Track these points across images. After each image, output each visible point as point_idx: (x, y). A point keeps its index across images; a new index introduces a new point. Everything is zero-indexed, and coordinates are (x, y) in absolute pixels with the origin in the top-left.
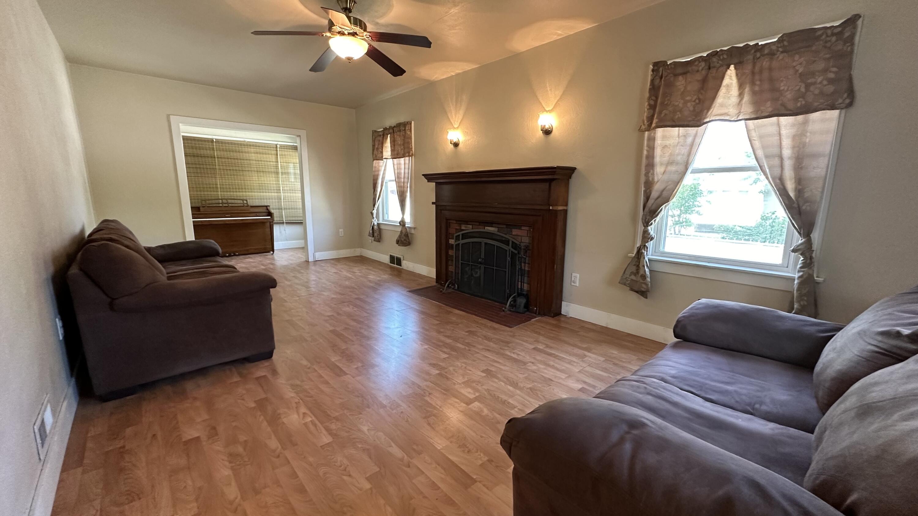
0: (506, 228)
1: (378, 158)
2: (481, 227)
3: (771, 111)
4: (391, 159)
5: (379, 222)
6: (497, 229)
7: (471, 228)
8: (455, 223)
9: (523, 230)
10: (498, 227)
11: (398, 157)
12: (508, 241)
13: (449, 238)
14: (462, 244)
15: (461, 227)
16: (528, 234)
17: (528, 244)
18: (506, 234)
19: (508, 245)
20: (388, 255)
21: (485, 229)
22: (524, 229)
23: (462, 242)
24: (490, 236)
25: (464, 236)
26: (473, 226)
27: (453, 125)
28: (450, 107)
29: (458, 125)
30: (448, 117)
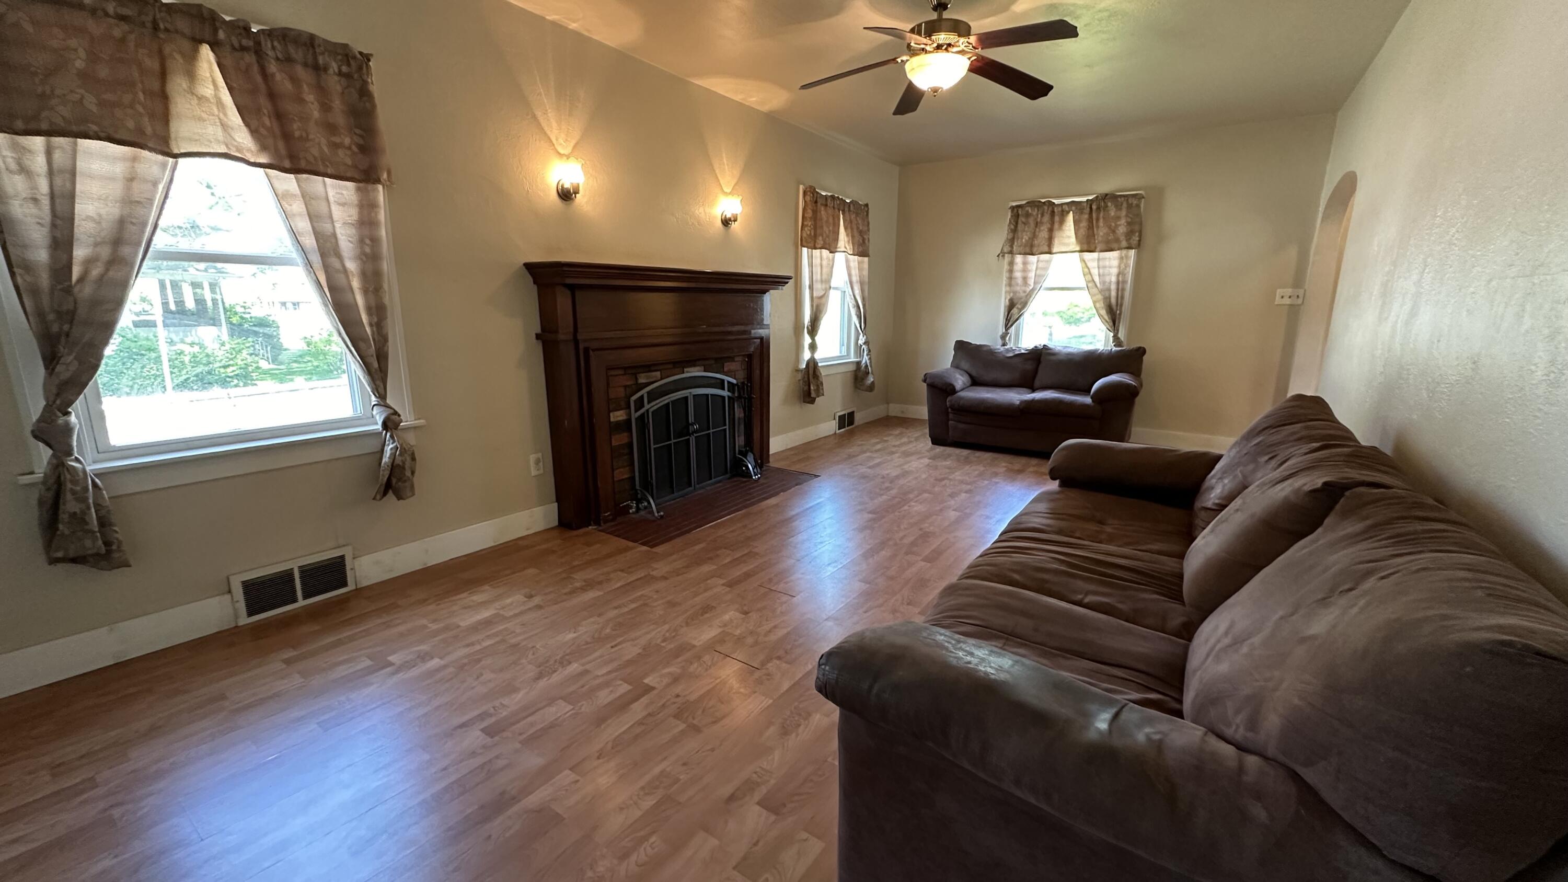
3: (855, 251)
6: (703, 368)
7: (660, 376)
8: (622, 375)
10: (702, 366)
11: (329, 171)
14: (653, 413)
15: (637, 379)
20: (231, 591)
21: (684, 372)
22: (737, 360)
23: (649, 408)
25: (653, 396)
26: (662, 371)
27: (554, 145)
28: (540, 94)
29: (570, 151)
30: (534, 117)
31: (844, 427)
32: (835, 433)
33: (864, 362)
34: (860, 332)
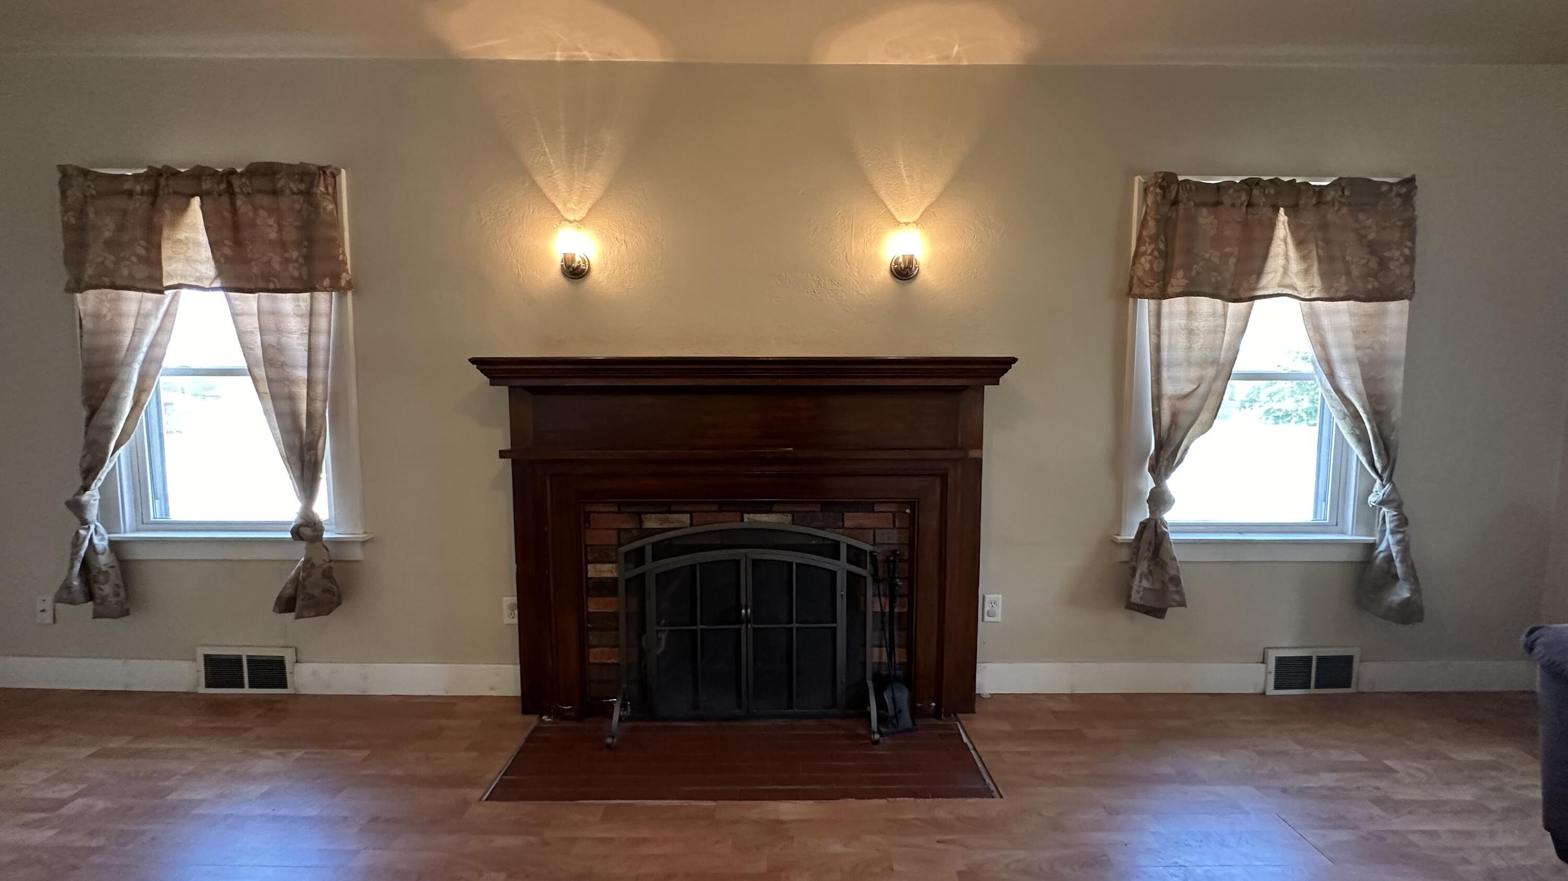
0: (821, 511)
1: (119, 282)
2: (727, 516)
3: (1347, 291)
4: (221, 294)
5: (115, 536)
6: (790, 517)
7: (688, 522)
8: (614, 512)
9: (878, 512)
10: (792, 512)
11: (271, 286)
12: (837, 545)
13: (588, 562)
14: (658, 576)
15: (641, 521)
16: (897, 521)
17: (897, 547)
18: (822, 528)
19: (837, 557)
20: (194, 660)
21: (742, 520)
22: (882, 509)
23: (651, 567)
24: (766, 538)
25: (663, 550)
26: (694, 514)
27: (559, 211)
28: (544, 154)
29: (584, 215)
30: (534, 183)
31: (1307, 686)
32: (1264, 694)
33: (1383, 547)
34: (1374, 475)
